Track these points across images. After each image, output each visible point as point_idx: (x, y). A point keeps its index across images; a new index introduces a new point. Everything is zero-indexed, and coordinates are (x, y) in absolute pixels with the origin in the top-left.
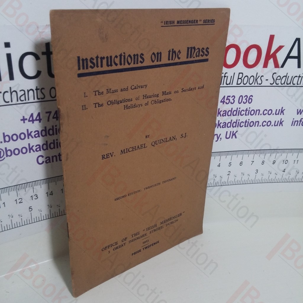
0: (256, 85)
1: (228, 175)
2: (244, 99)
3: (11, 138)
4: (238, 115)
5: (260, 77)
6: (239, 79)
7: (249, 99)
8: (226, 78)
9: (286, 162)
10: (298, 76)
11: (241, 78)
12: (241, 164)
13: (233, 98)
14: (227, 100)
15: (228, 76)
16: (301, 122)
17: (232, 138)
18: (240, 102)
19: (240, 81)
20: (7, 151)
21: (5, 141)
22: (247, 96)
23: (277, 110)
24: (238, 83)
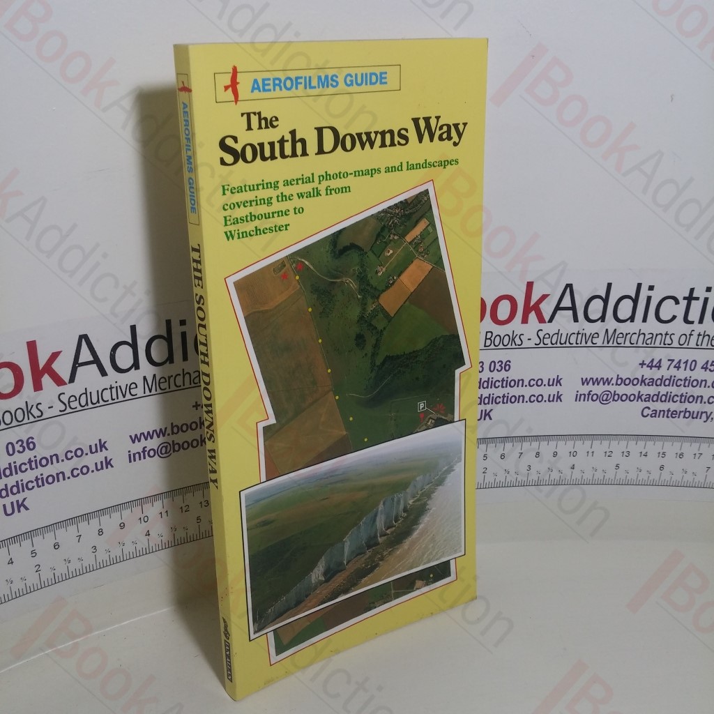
0: (514, 346)
1: (483, 473)
2: (497, 365)
3: (180, 429)
4: (491, 388)
5: (518, 337)
6: (487, 340)
7: (506, 366)
9: (574, 454)
10: (576, 332)
11: (490, 339)
12: (503, 456)
13: (481, 364)
16: (590, 396)
17: (485, 419)
18: (492, 369)
19: (488, 342)
20: (174, 445)
21: (173, 433)
22: (501, 362)
23: (549, 379)
24: (487, 345)
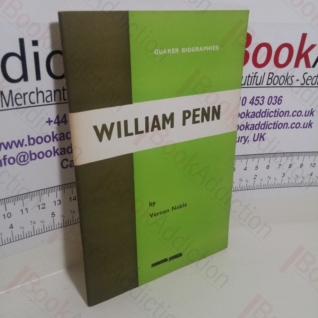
0: (286, 85)
1: (254, 179)
2: (274, 100)
3: (36, 141)
4: (267, 117)
5: (290, 77)
6: (269, 80)
7: (279, 100)
8: (256, 78)
9: (313, 165)
11: (271, 79)
12: (268, 167)
13: (263, 98)
14: (256, 101)
15: (258, 76)
17: (260, 140)
18: (269, 103)
20: (31, 155)
21: (30, 144)
22: (276, 97)
23: (306, 111)
24: (268, 83)
